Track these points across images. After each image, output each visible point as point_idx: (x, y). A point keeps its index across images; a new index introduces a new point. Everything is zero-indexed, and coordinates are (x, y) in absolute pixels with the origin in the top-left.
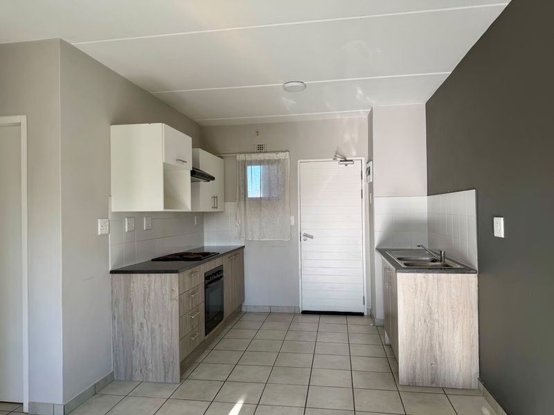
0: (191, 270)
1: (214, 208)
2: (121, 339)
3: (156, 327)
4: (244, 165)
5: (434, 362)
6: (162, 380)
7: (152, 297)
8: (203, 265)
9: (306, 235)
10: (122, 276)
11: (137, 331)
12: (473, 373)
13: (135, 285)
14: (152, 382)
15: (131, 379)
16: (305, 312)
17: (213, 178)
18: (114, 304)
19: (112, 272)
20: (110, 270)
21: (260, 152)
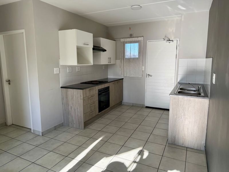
0: (90, 88)
1: (109, 62)
2: (65, 112)
3: (76, 108)
4: (124, 43)
5: (184, 136)
6: (78, 128)
7: (74, 98)
8: (97, 86)
9: (149, 75)
10: (65, 89)
11: (70, 109)
12: (202, 143)
13: (69, 93)
14: (75, 128)
15: (68, 126)
16: (147, 107)
17: (106, 51)
18: (63, 99)
19: (61, 87)
20: (61, 86)
21: (131, 37)
